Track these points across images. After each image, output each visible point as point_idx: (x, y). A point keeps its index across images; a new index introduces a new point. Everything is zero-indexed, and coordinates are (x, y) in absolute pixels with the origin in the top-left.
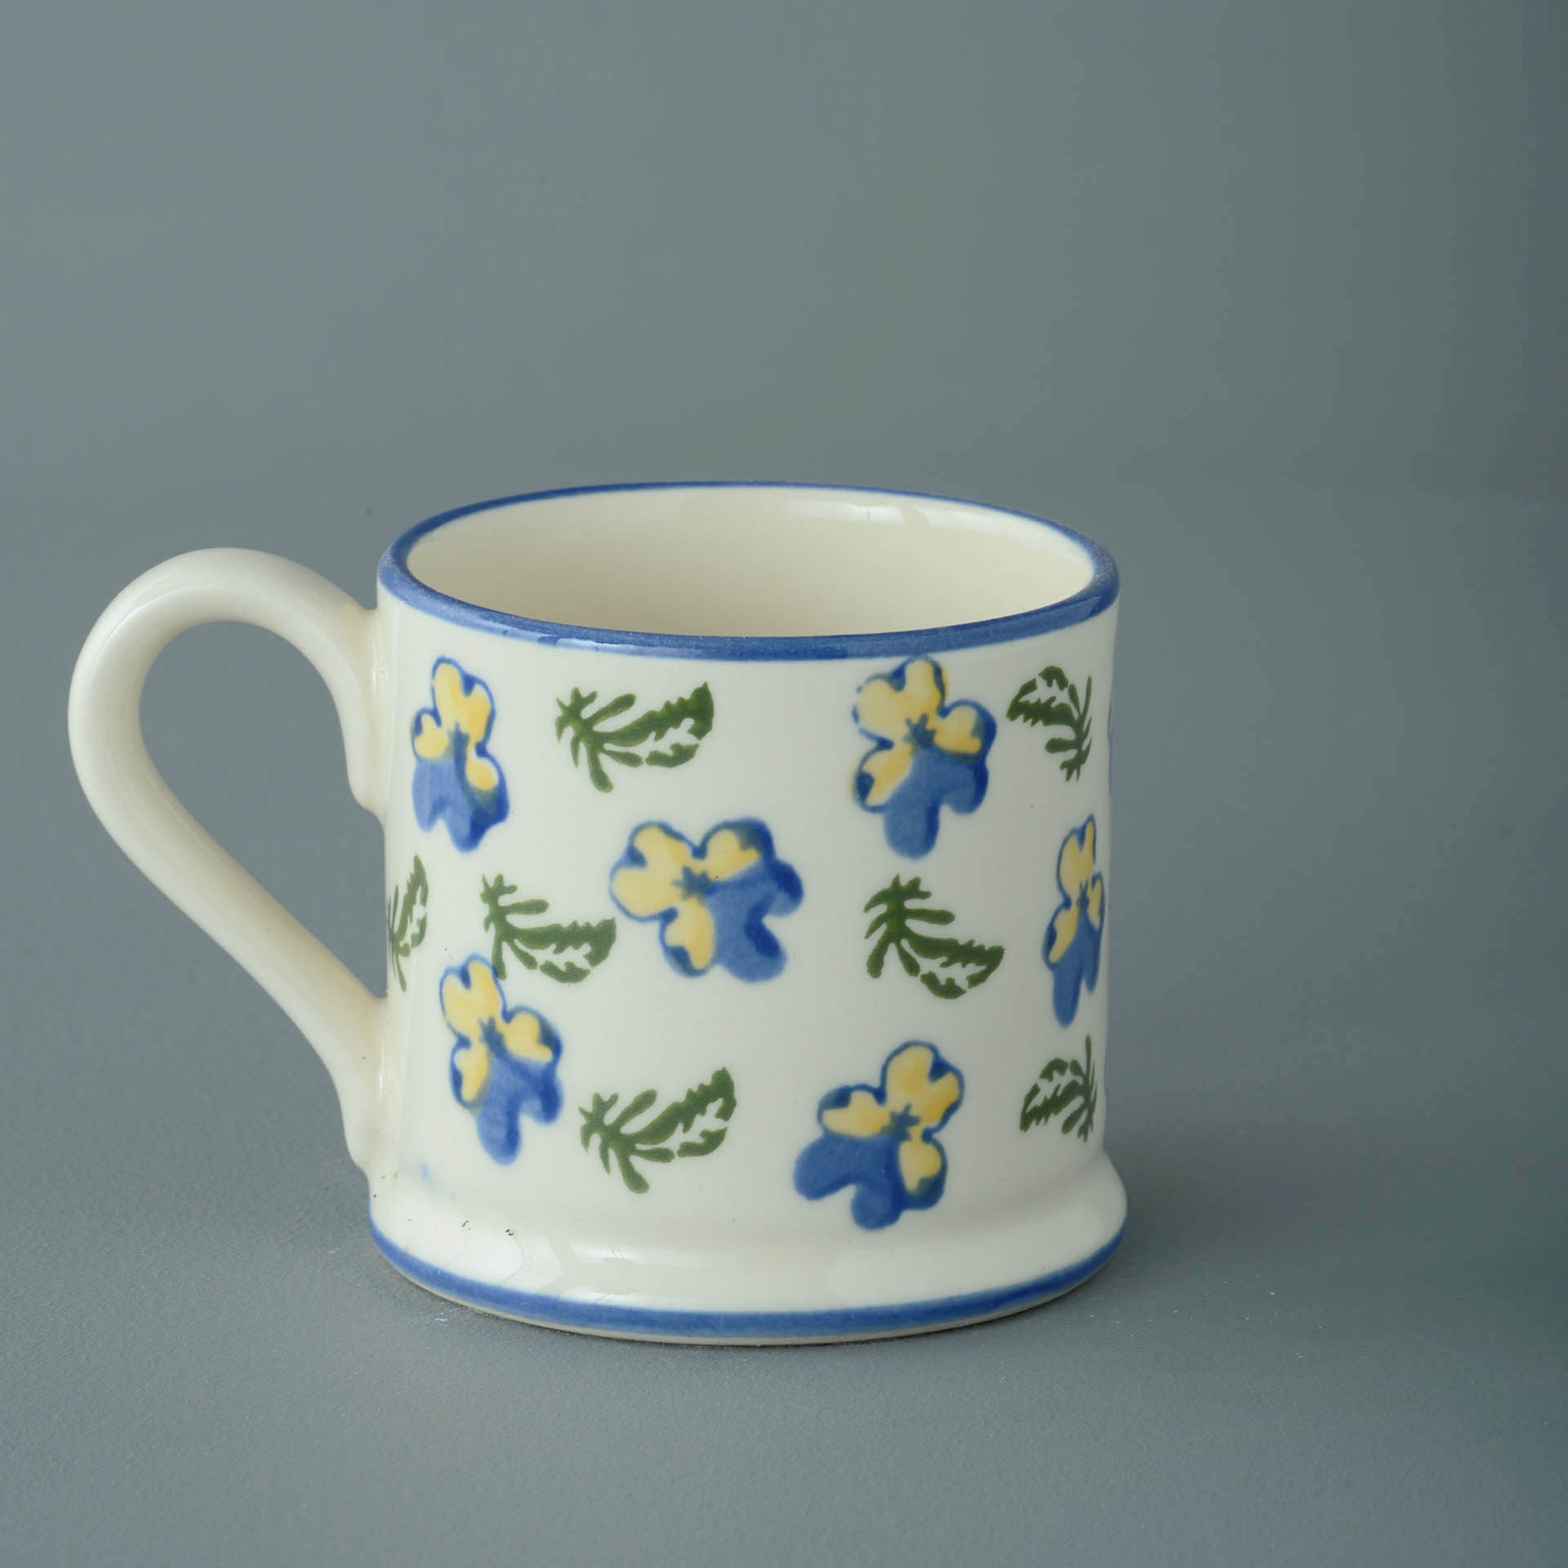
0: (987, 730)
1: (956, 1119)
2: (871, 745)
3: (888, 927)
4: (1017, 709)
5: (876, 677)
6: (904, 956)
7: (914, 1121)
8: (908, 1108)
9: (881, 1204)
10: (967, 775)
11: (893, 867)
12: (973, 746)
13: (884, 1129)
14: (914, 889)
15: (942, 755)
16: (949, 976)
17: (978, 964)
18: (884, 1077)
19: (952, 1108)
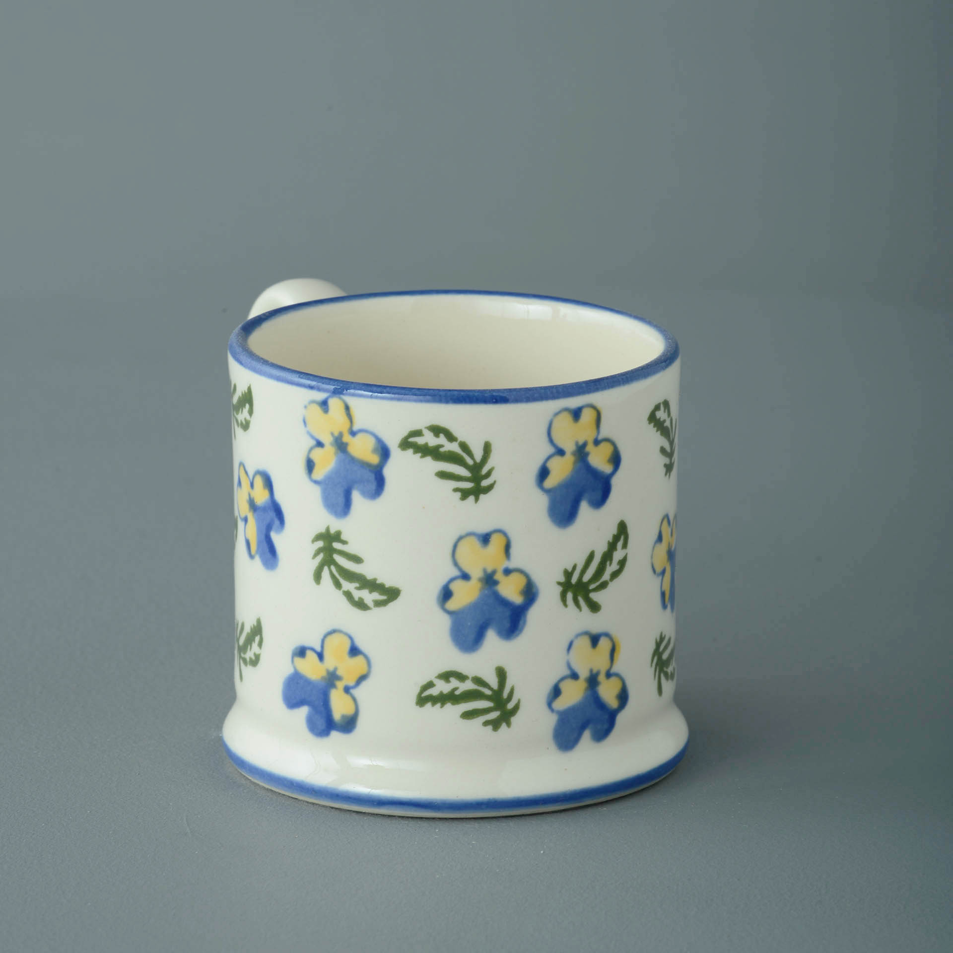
0: (385, 453)
1: (364, 684)
2: (313, 443)
3: (324, 556)
4: (405, 444)
5: (313, 402)
6: (333, 576)
7: (339, 678)
8: (336, 669)
9: (321, 723)
10: (372, 477)
11: (325, 520)
12: (375, 459)
13: (323, 678)
14: (337, 537)
15: (353, 460)
16: (360, 596)
17: (381, 594)
18: (322, 647)
19: (362, 678)
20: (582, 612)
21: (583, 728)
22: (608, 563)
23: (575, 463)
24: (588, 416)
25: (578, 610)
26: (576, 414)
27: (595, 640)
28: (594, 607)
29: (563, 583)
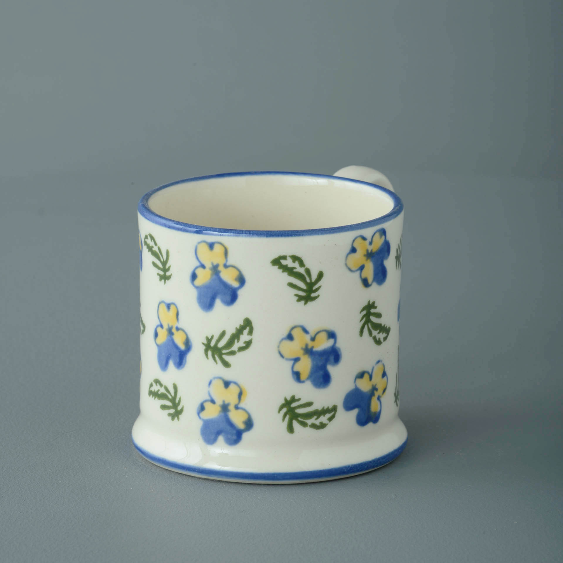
20: (218, 365)
21: (218, 433)
22: (236, 341)
23: (212, 275)
24: (218, 248)
25: (215, 363)
26: (211, 246)
27: (227, 384)
28: (226, 364)
29: (206, 344)
